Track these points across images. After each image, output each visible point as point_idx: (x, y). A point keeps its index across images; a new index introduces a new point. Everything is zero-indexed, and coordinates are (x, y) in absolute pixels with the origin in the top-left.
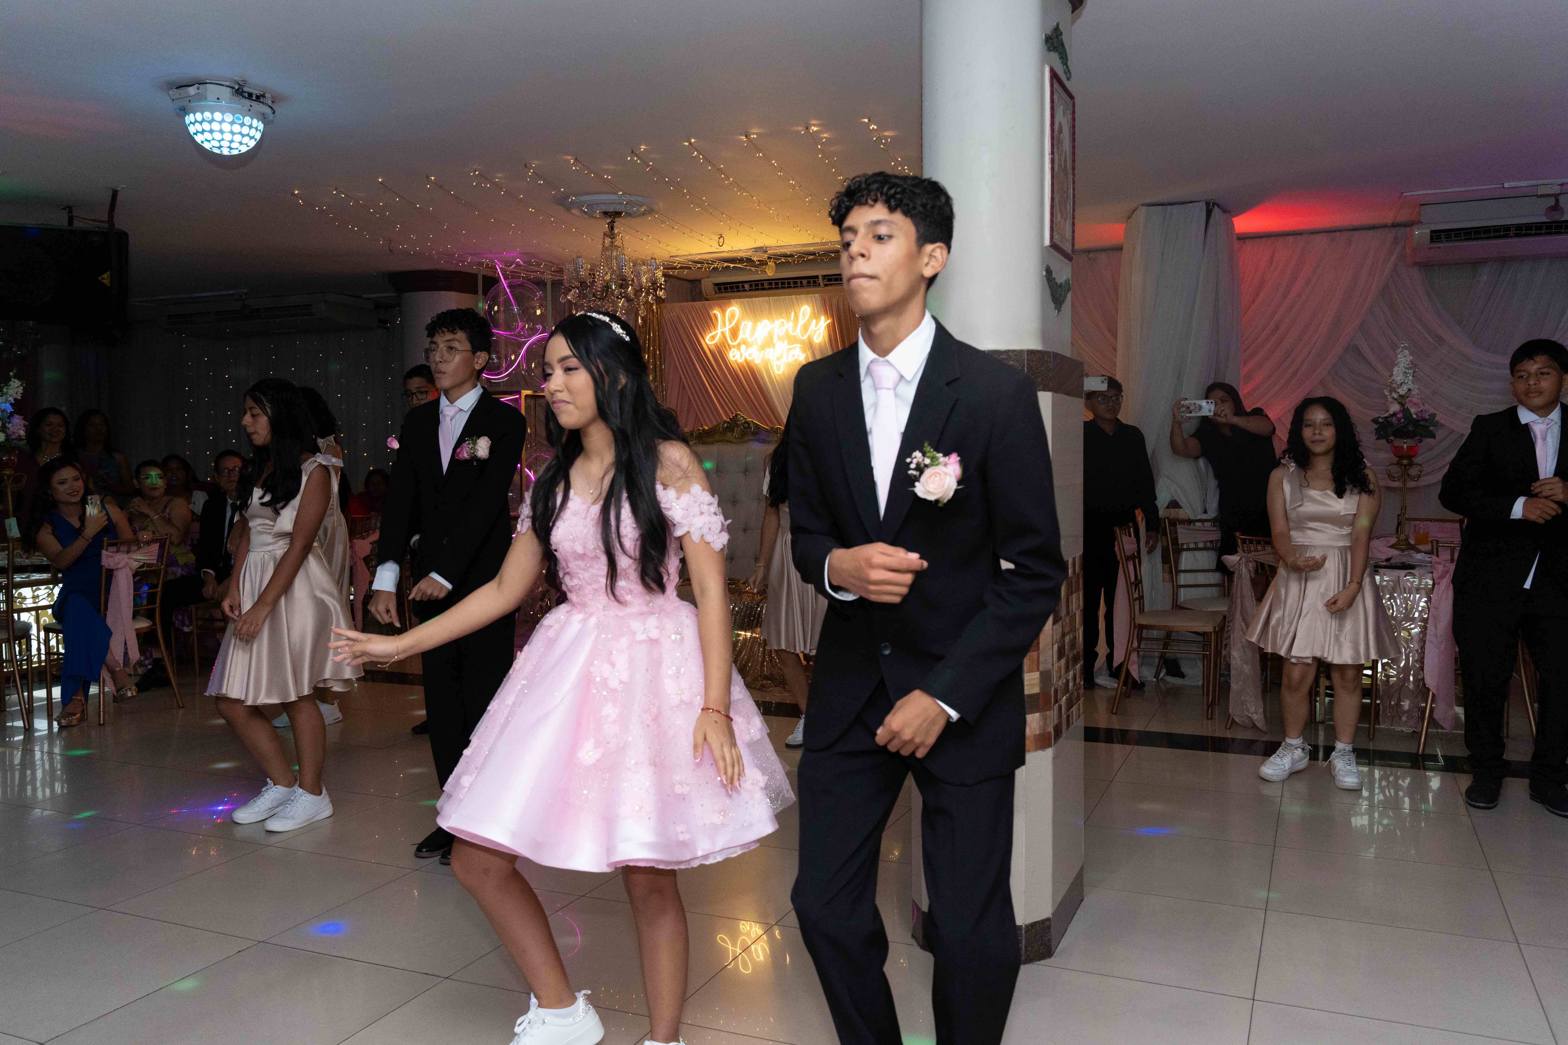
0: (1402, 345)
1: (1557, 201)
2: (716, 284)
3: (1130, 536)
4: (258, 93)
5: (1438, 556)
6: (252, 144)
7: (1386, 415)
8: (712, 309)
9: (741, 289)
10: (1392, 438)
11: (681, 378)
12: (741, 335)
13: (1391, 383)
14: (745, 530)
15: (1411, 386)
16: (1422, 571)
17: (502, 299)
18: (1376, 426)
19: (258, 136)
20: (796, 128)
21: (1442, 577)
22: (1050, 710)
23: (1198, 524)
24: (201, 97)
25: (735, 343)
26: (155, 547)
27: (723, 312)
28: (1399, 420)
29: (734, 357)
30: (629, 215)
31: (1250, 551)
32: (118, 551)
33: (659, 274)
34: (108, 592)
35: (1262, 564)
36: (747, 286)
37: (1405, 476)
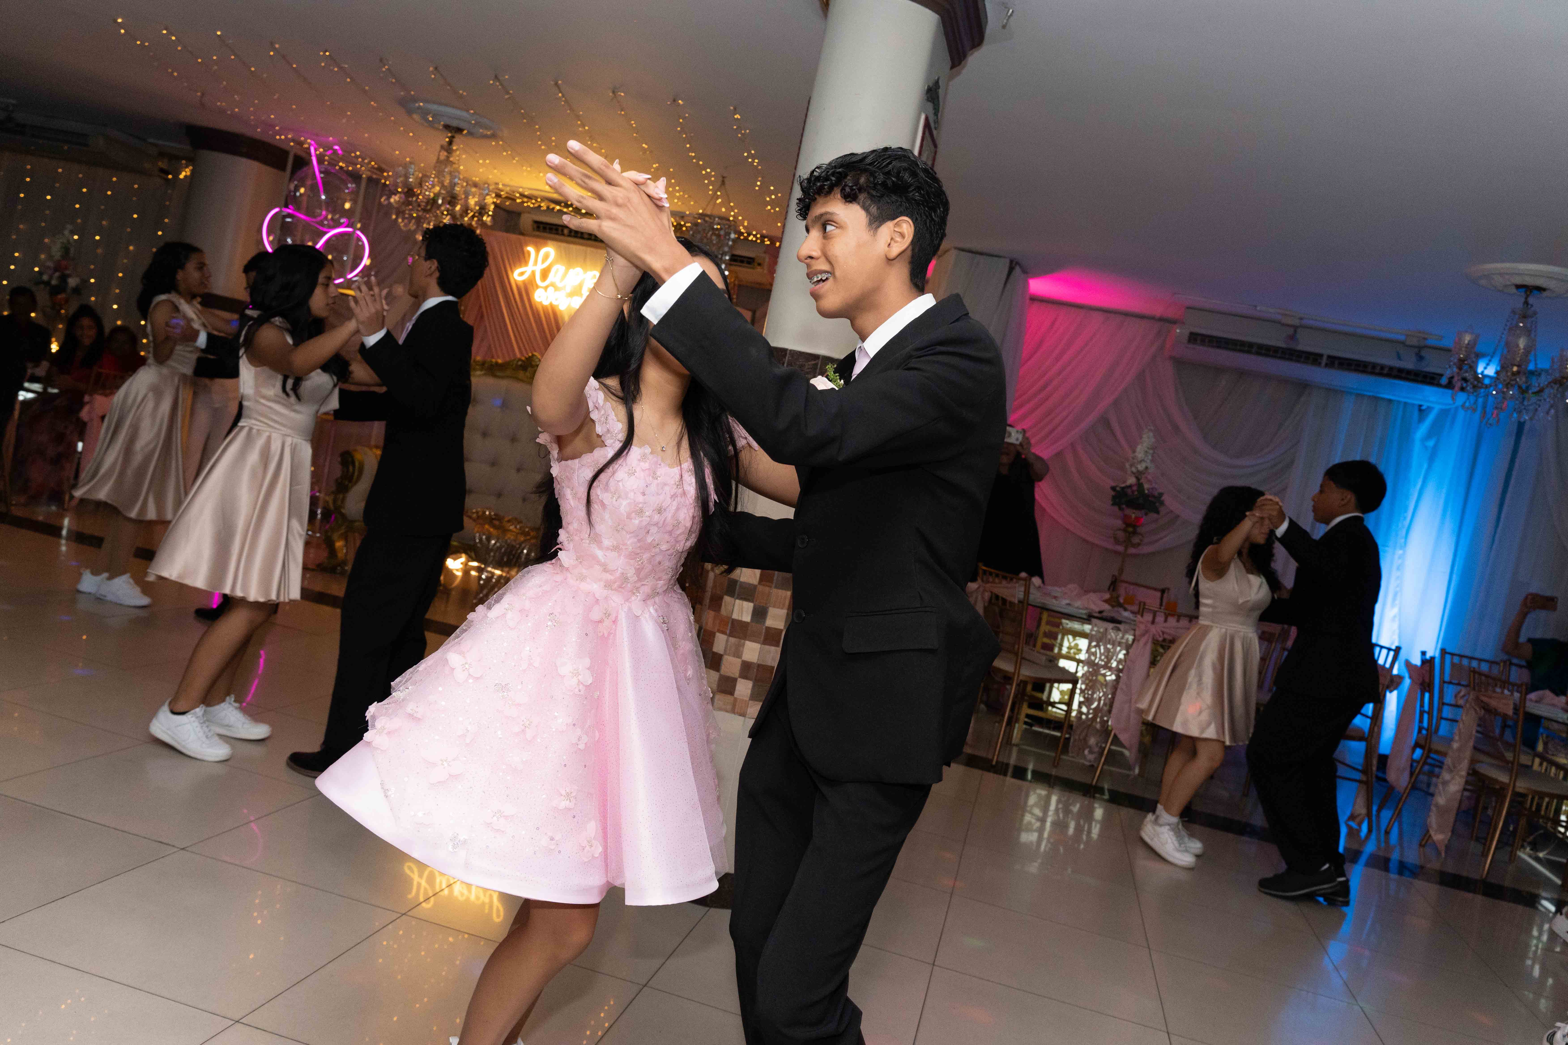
0: (1148, 428)
1: (1295, 331)
2: (536, 222)
5: (1142, 616)
7: (1123, 485)
8: (527, 245)
9: (560, 232)
10: (1124, 506)
11: (481, 307)
12: (551, 278)
13: (1133, 458)
14: (518, 470)
15: (1149, 464)
16: (1127, 626)
17: (309, 182)
18: (1113, 493)
21: (1143, 635)
25: (544, 285)
28: (1133, 492)
29: (539, 297)
30: (470, 133)
31: (988, 582)
33: (490, 200)
35: (997, 597)
36: (566, 231)
37: (1128, 543)
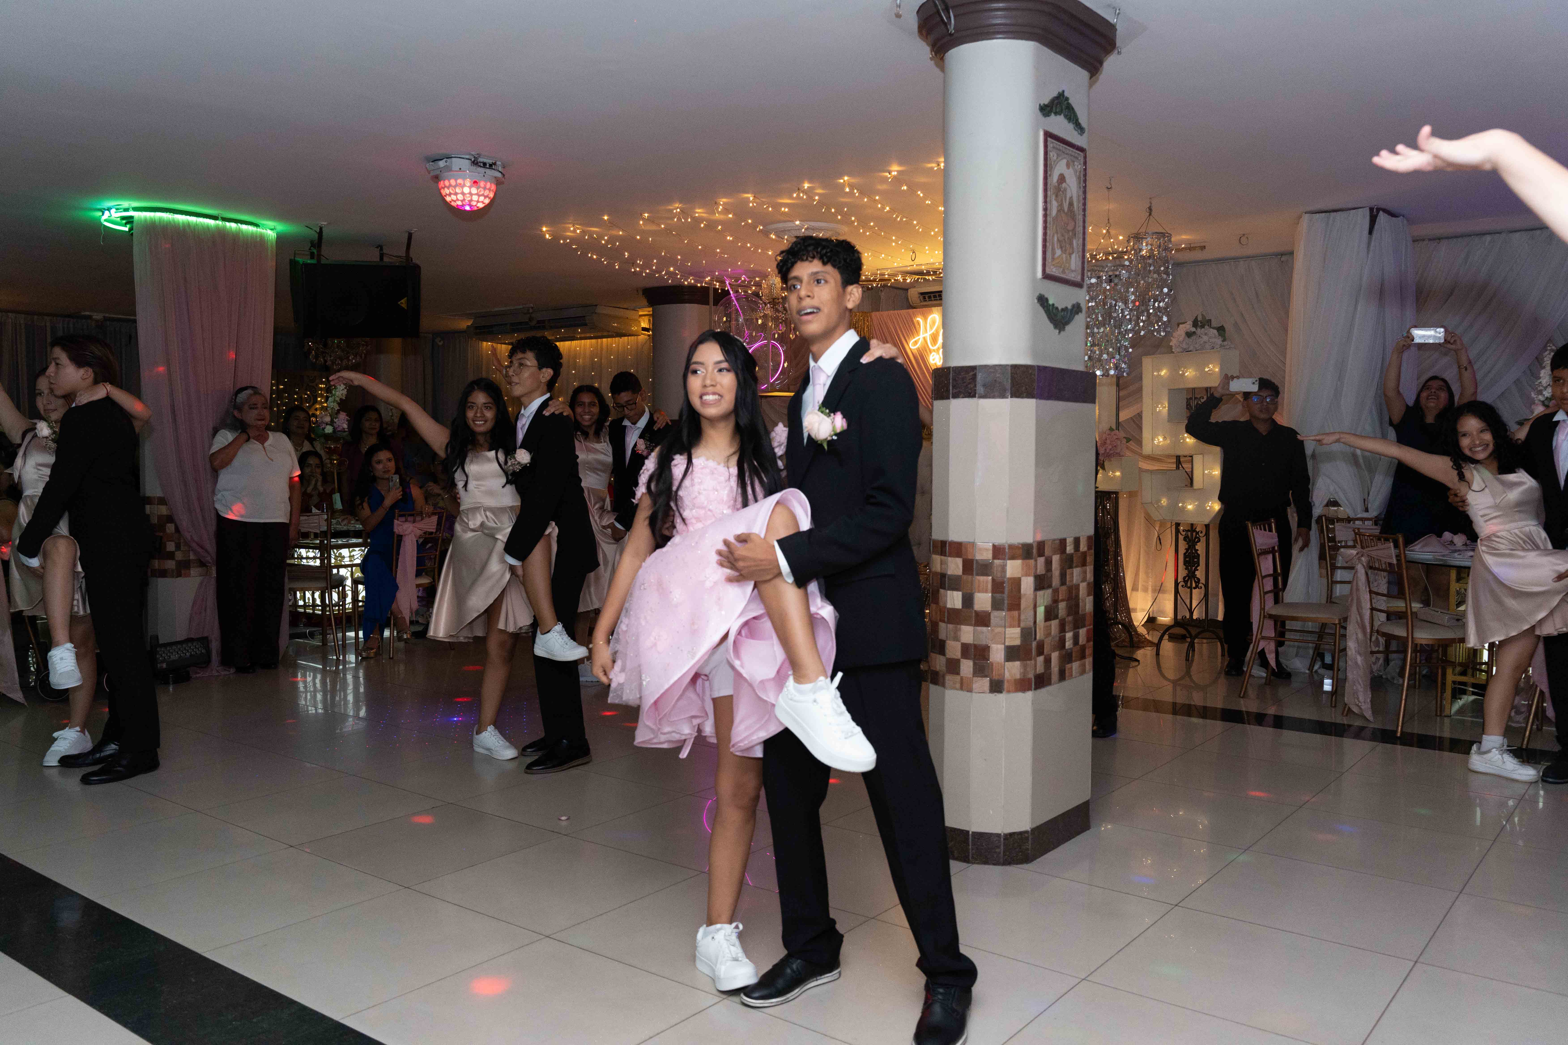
0: (1549, 348)
2: (922, 294)
3: (1271, 530)
4: (491, 162)
6: (487, 201)
8: (915, 316)
19: (492, 195)
20: (930, 165)
22: (1031, 660)
23: (1357, 522)
24: (448, 169)
25: (935, 348)
26: (435, 519)
27: (926, 319)
29: (934, 360)
32: (406, 521)
34: (398, 554)
